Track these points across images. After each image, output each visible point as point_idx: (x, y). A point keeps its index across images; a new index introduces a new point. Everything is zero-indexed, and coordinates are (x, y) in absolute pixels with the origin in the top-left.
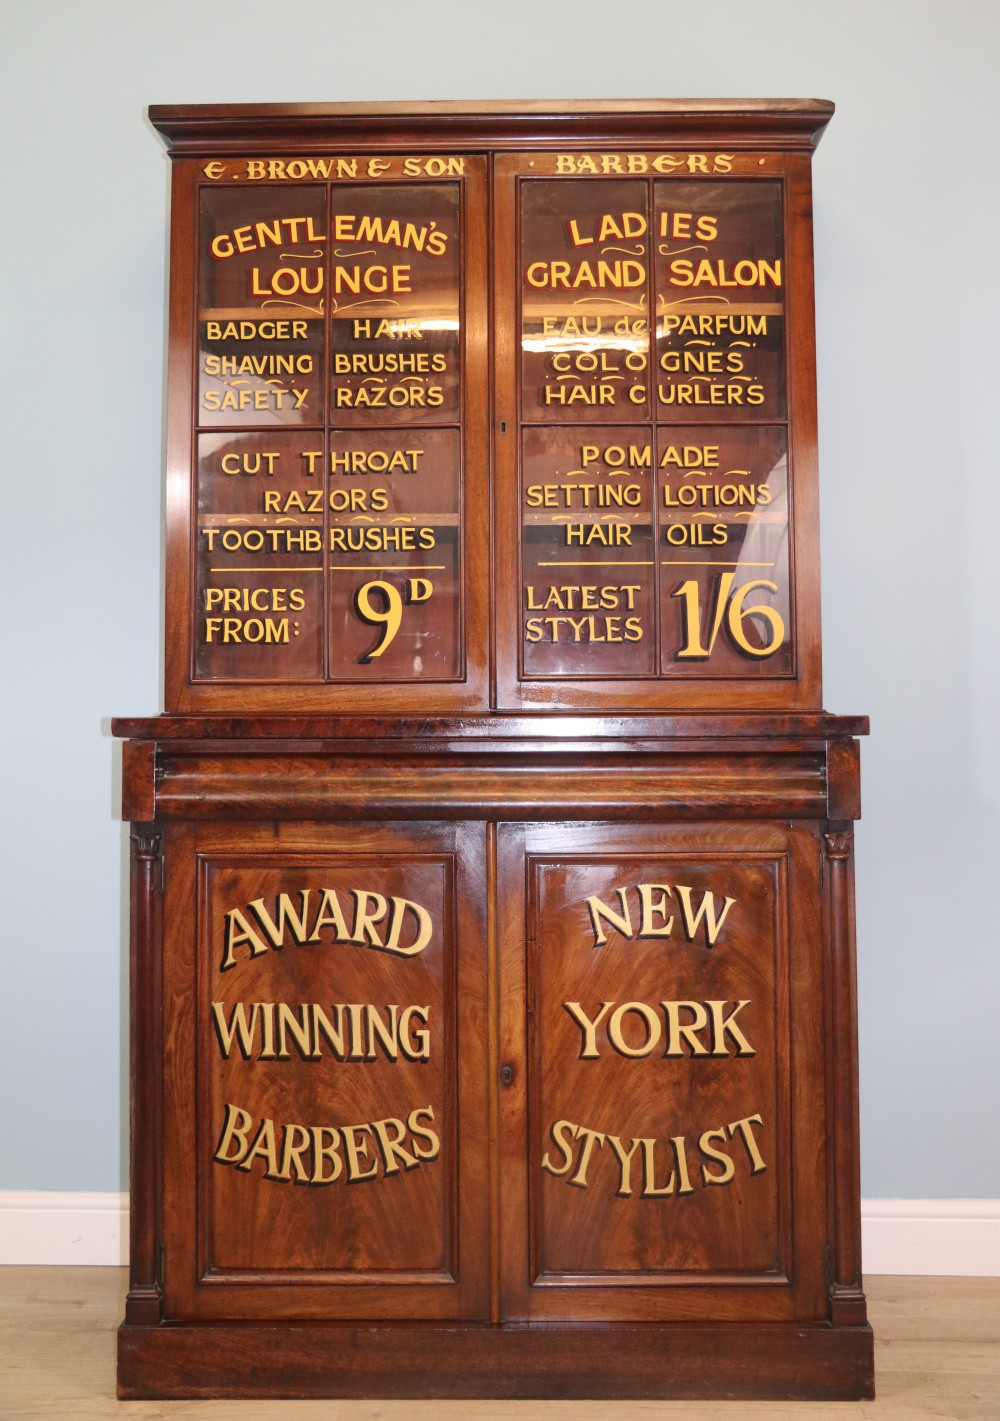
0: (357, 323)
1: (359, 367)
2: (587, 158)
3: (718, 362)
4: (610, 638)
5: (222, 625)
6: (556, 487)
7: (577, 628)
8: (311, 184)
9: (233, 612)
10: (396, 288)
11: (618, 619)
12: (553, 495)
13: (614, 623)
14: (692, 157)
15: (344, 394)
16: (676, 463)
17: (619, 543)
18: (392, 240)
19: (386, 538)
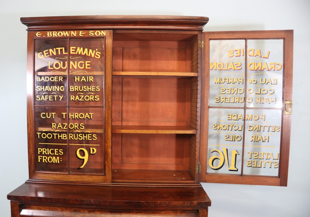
0: (76, 77)
1: (76, 90)
5: (42, 158)
8: (64, 38)
9: (45, 155)
10: (86, 68)
15: (72, 97)
18: (86, 54)
19: (84, 137)
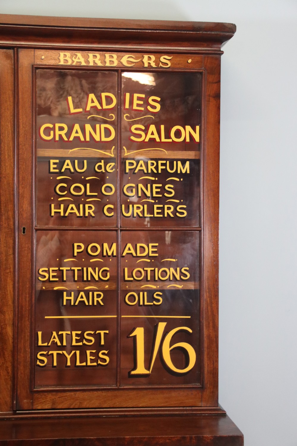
2: (79, 54)
3: (159, 190)
4: (89, 364)
6: (57, 269)
7: (69, 357)
11: (94, 351)
12: (55, 274)
13: (91, 354)
14: (146, 57)
16: (131, 254)
17: (95, 304)
